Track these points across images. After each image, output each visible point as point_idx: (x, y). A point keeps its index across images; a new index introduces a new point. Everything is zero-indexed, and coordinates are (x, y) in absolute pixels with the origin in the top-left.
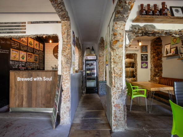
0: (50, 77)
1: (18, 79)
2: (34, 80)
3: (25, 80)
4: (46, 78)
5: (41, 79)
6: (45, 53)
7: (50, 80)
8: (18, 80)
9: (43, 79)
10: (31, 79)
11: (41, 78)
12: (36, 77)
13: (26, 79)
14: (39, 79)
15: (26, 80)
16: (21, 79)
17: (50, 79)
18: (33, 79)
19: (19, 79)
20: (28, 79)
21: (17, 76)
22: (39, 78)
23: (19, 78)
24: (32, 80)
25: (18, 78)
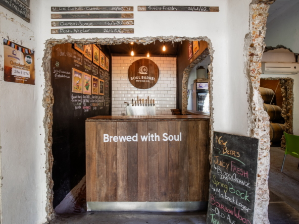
0: (177, 134)
1: (105, 138)
2: (143, 140)
3: (121, 141)
4: (168, 136)
5: (157, 138)
6: (113, 75)
7: (178, 140)
8: (105, 141)
9: (161, 137)
10: (135, 138)
11: (158, 136)
12: (146, 134)
13: (123, 139)
14: (154, 138)
15: (124, 141)
16: (111, 137)
17: (177, 138)
18: (139, 139)
19: (107, 138)
20: (129, 138)
21: (102, 132)
22: (152, 136)
23: (107, 135)
24: (137, 140)
25: (105, 135)
